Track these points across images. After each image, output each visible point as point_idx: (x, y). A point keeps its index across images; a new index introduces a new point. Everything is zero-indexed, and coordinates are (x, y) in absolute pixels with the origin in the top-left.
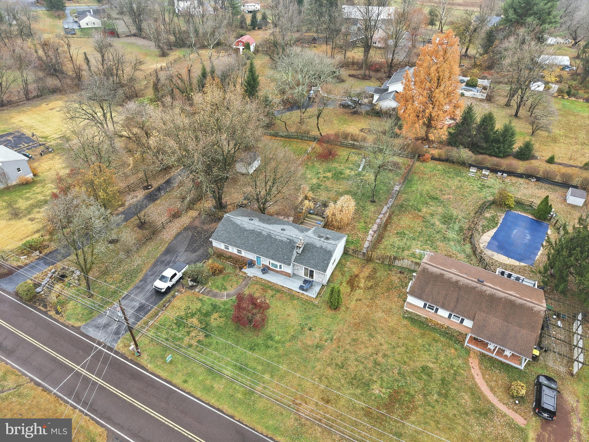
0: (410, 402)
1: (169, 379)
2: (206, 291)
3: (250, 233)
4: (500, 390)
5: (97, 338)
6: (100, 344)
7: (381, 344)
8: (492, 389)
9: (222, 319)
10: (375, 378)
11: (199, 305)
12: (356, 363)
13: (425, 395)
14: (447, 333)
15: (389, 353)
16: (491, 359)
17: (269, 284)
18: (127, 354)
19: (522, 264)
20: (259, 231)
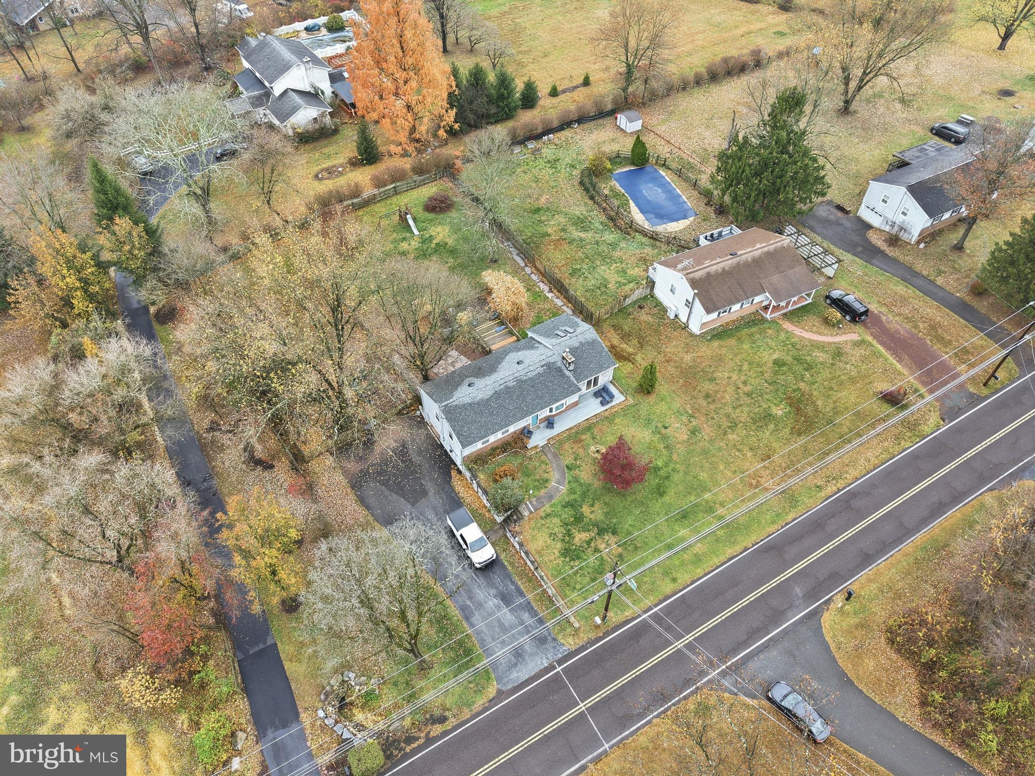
0: (803, 395)
2: (535, 503)
3: (497, 399)
4: (823, 329)
5: (537, 670)
6: (551, 668)
9: (596, 506)
10: (764, 405)
18: (592, 635)
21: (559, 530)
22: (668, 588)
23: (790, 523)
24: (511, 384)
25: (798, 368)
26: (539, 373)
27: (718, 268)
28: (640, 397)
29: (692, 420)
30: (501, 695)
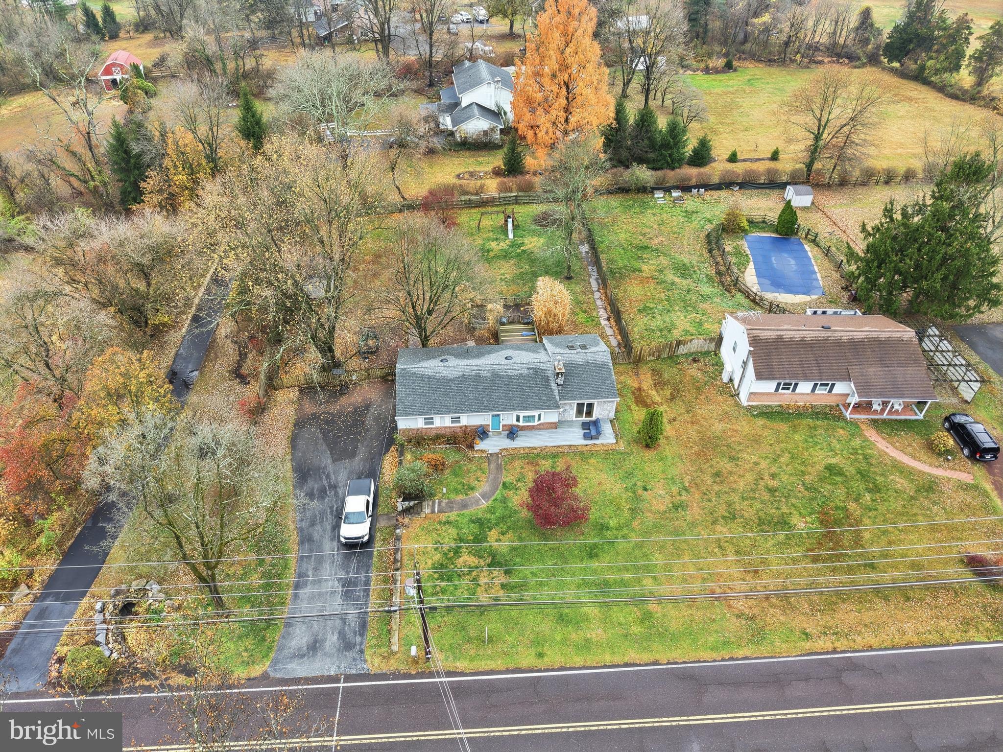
0: (848, 517)
1: (511, 666)
2: (443, 504)
3: (461, 382)
4: (922, 454)
5: (318, 673)
6: (336, 679)
7: (756, 464)
8: (914, 457)
9: (508, 536)
10: (785, 509)
11: (453, 532)
12: (746, 503)
13: (856, 500)
14: (817, 414)
15: (774, 469)
16: (884, 421)
17: (534, 451)
18: (403, 668)
19: (814, 297)
20: (473, 373)
21: (449, 543)
22: (527, 659)
23: (737, 659)
24: (484, 374)
25: (858, 485)
26: (521, 374)
27: (798, 335)
28: (635, 448)
29: (684, 493)
30: (265, 679)
